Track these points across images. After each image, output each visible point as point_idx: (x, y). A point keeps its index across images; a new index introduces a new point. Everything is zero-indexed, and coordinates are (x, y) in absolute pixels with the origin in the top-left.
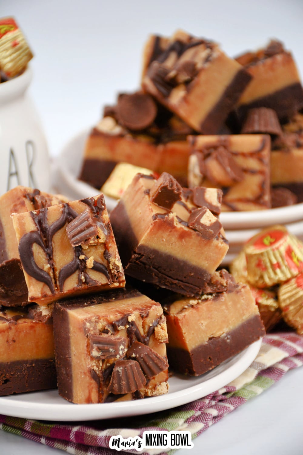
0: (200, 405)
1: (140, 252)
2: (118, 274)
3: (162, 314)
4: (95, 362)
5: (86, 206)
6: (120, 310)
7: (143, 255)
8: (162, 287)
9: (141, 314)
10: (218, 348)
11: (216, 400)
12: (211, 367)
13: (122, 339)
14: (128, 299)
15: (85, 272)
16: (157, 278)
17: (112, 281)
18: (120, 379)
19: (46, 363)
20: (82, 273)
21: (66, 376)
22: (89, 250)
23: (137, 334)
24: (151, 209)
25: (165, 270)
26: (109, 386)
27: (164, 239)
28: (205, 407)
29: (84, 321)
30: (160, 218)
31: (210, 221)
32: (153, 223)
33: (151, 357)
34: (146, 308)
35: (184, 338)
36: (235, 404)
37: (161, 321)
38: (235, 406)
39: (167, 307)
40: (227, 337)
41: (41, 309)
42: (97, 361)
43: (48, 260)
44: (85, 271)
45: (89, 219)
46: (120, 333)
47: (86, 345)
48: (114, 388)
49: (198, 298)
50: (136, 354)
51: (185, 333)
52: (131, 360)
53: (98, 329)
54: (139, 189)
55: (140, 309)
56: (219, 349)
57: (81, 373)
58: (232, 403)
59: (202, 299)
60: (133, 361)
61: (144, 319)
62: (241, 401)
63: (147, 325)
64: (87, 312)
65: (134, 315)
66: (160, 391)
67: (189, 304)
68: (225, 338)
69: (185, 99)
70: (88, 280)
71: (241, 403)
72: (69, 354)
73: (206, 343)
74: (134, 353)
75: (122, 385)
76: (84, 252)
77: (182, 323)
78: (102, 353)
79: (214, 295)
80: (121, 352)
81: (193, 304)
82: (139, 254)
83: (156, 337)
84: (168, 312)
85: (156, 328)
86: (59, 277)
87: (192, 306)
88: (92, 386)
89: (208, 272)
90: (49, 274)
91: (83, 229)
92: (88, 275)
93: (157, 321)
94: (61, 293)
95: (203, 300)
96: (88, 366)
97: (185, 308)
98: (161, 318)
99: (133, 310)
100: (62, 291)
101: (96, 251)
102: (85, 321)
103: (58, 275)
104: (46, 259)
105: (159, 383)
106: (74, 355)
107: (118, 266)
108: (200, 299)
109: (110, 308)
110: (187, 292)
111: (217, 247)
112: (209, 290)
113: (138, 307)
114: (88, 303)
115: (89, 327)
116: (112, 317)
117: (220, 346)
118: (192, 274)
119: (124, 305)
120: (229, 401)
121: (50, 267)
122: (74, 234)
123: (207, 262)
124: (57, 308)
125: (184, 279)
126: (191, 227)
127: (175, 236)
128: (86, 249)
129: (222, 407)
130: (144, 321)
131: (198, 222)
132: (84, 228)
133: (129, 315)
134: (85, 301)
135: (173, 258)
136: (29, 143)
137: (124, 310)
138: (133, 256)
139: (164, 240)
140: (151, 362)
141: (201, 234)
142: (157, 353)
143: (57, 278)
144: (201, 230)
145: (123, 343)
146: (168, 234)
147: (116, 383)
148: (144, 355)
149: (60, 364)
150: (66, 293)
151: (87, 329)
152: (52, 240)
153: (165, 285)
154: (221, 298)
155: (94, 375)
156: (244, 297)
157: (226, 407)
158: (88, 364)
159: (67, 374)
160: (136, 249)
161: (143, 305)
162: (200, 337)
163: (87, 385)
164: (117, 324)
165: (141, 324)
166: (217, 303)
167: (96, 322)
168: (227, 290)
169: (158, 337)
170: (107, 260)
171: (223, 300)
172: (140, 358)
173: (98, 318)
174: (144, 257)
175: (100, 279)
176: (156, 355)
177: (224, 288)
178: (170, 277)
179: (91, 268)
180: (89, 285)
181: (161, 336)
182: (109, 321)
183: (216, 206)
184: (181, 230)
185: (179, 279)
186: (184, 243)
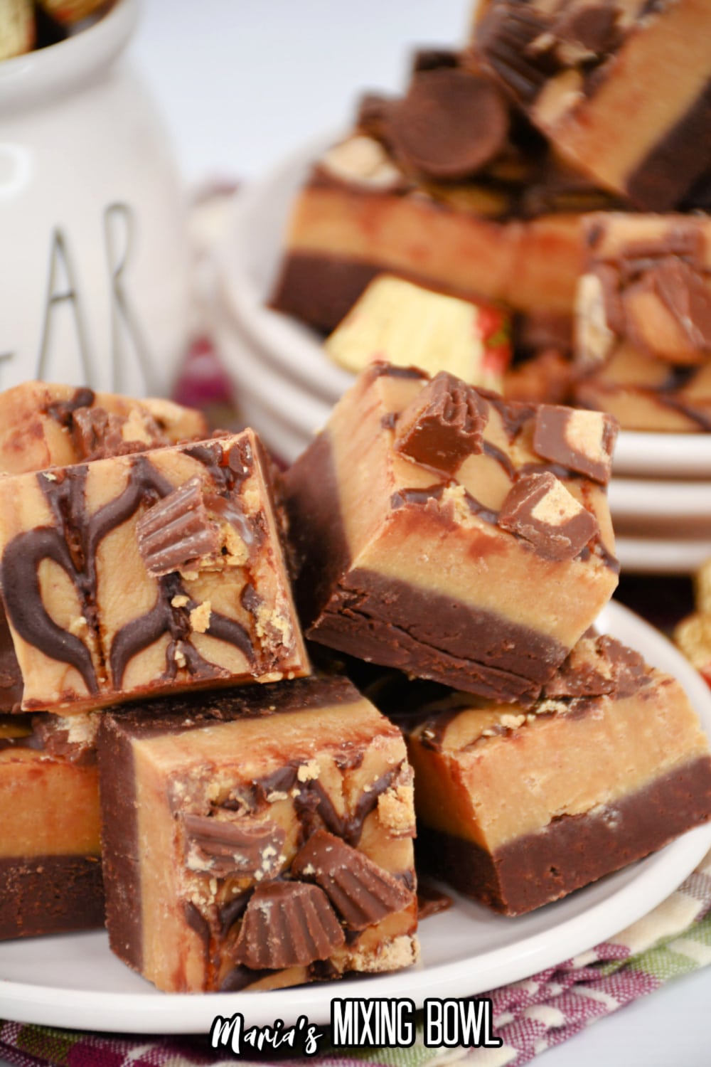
0: (509, 998)
1: (355, 588)
2: (279, 651)
3: (404, 760)
4: (197, 884)
5: (196, 465)
6: (280, 747)
7: (364, 595)
8: (422, 676)
9: (339, 761)
10: (579, 844)
11: (567, 982)
12: (556, 892)
13: (270, 830)
14: (315, 711)
15: (187, 642)
16: (406, 652)
17: (263, 668)
18: (264, 933)
19: (75, 866)
20: (176, 644)
21: (126, 904)
22: (201, 583)
23: (326, 811)
24: (392, 473)
25: (429, 634)
26: (236, 946)
27: (425, 556)
28: (528, 1001)
29: (169, 777)
30: (412, 504)
31: (562, 512)
32: (390, 515)
33: (358, 875)
34: (358, 742)
35: (474, 819)
36: (622, 994)
37: (398, 778)
38: (622, 999)
39: (435, 730)
40: (608, 815)
41: (67, 723)
42: (202, 881)
43: (82, 605)
44: (187, 638)
45: (198, 508)
46: (273, 809)
47: (172, 839)
48: (248, 953)
49: (529, 706)
50: (316, 867)
51: (478, 805)
52: (299, 882)
53: (206, 799)
54: (372, 409)
55: (335, 746)
56: (582, 846)
57: (162, 905)
58: (615, 990)
59: (539, 711)
60: (306, 885)
61: (348, 773)
62: (643, 985)
63: (356, 787)
64: (186, 750)
65: (317, 764)
66: (390, 958)
67: (500, 723)
68: (602, 817)
69: (578, 114)
70: (194, 663)
71: (642, 990)
72: (136, 853)
73: (544, 830)
74: (313, 863)
75: (271, 947)
76: (188, 588)
77: (471, 777)
78: (213, 864)
79: (574, 702)
80: (266, 865)
81: (509, 727)
82: (354, 592)
83: (380, 822)
84: (435, 744)
85: (381, 799)
86: (113, 650)
87: (508, 732)
88: (187, 943)
89: (557, 643)
91: (180, 534)
92: (195, 649)
93: (388, 778)
94: (115, 692)
95: (539, 716)
96: (178, 893)
97: (487, 737)
98: (398, 769)
99: (316, 750)
100: (119, 689)
101: (221, 587)
102: (172, 778)
103: (108, 646)
104: (76, 603)
105: (389, 938)
106: (147, 857)
107: (280, 631)
108: (532, 711)
109: (254, 737)
111: (582, 579)
112: (561, 690)
113: (335, 739)
114: (197, 717)
115: (181, 795)
116: (251, 769)
117: (586, 838)
118: (511, 646)
119: (299, 728)
120: (608, 986)
121: (88, 625)
122: (154, 545)
123: (552, 617)
124: (106, 729)
125: (487, 659)
126: (503, 527)
127: (457, 549)
128: (193, 579)
129: (580, 1002)
130: (349, 777)
131: (525, 516)
132: (184, 530)
133: (300, 762)
134: (191, 713)
135: (452, 605)
136: (117, 208)
137: (292, 748)
138: (335, 598)
139: (426, 558)
140: (358, 890)
141: (535, 545)
142: (377, 867)
143: (107, 654)
144: (534, 537)
145: (275, 840)
146: (434, 542)
147: (253, 941)
148: (338, 872)
149: (113, 873)
150: (131, 694)
151: (175, 800)
152: (95, 553)
153: (429, 671)
154: (592, 711)
155: (193, 917)
157: (594, 1002)
158: (177, 887)
159: (131, 902)
160: (344, 578)
161: (352, 733)
162: (524, 814)
163: (176, 939)
164: (264, 785)
165: (339, 785)
166: (580, 724)
167: (204, 780)
168: (612, 691)
169: (388, 822)
170: (251, 611)
171: (600, 718)
172: (326, 879)
173: (209, 770)
174: (366, 599)
175: (227, 662)
176: (374, 874)
177: (605, 686)
178: (445, 651)
179: (203, 631)
180: (197, 677)
181: (394, 818)
182: (241, 777)
183: (597, 460)
184: (476, 534)
185: (473, 658)
186: (485, 567)
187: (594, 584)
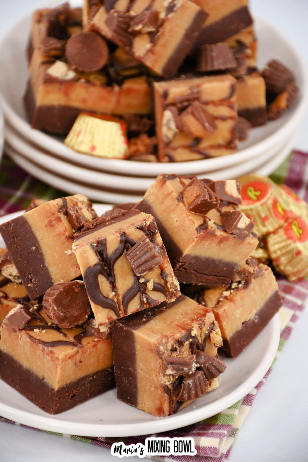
1: (184, 261)
2: (175, 292)
3: (214, 320)
4: (167, 378)
5: (141, 232)
7: (186, 263)
9: (200, 326)
10: (249, 330)
12: (244, 348)
16: (195, 278)
17: (170, 298)
18: (189, 390)
20: (143, 295)
23: (197, 343)
24: (193, 220)
25: (202, 270)
26: (179, 396)
27: (206, 246)
30: (204, 231)
31: (245, 223)
32: (198, 236)
33: (214, 364)
34: (201, 317)
37: (214, 327)
40: (255, 318)
42: (169, 377)
43: (112, 288)
44: (146, 293)
45: (152, 250)
46: (185, 347)
48: (184, 397)
50: (200, 365)
51: (225, 325)
52: (198, 371)
53: (169, 349)
54: (169, 194)
55: (197, 320)
57: (151, 386)
60: (200, 371)
63: (204, 333)
64: (153, 332)
65: (196, 329)
67: (223, 295)
69: (151, 51)
70: (150, 301)
72: (135, 368)
73: (240, 328)
75: (191, 394)
77: (223, 317)
79: (243, 283)
80: (193, 369)
81: (226, 295)
83: (212, 343)
85: (211, 335)
86: (123, 302)
87: (227, 298)
88: (164, 398)
89: (238, 265)
90: (113, 300)
92: (149, 296)
93: (211, 327)
96: (160, 382)
97: (221, 301)
98: (213, 323)
99: (192, 323)
100: (126, 314)
101: (153, 273)
102: (158, 345)
103: (121, 300)
104: (109, 287)
106: (142, 370)
107: (176, 285)
110: (220, 284)
111: (249, 243)
112: (238, 278)
113: (193, 317)
115: (163, 351)
116: (178, 336)
117: (251, 327)
118: (225, 269)
121: (115, 295)
122: (138, 265)
123: (238, 257)
124: (117, 327)
125: (218, 274)
126: (229, 232)
127: (215, 242)
130: (202, 330)
131: (236, 227)
132: (149, 258)
133: (191, 329)
135: (210, 260)
137: (186, 325)
140: (214, 369)
141: (237, 236)
143: (121, 303)
144: (238, 233)
145: (195, 360)
146: (209, 242)
147: (186, 394)
148: (209, 365)
149: (120, 374)
151: (161, 353)
152: (113, 269)
153: (201, 282)
154: (250, 285)
155: (166, 389)
156: (267, 279)
158: (160, 380)
160: (181, 259)
162: (236, 325)
164: (183, 340)
165: (200, 334)
166: (248, 290)
167: (166, 343)
168: (254, 277)
169: (214, 342)
170: (165, 280)
171: (252, 287)
172: (204, 367)
173: (167, 339)
175: (158, 298)
177: (252, 275)
178: (206, 275)
179: (152, 290)
180: (152, 306)
181: (216, 341)
182: (175, 339)
183: (237, 197)
184: (221, 237)
185: (214, 275)
186: (223, 246)
187: (252, 244)
